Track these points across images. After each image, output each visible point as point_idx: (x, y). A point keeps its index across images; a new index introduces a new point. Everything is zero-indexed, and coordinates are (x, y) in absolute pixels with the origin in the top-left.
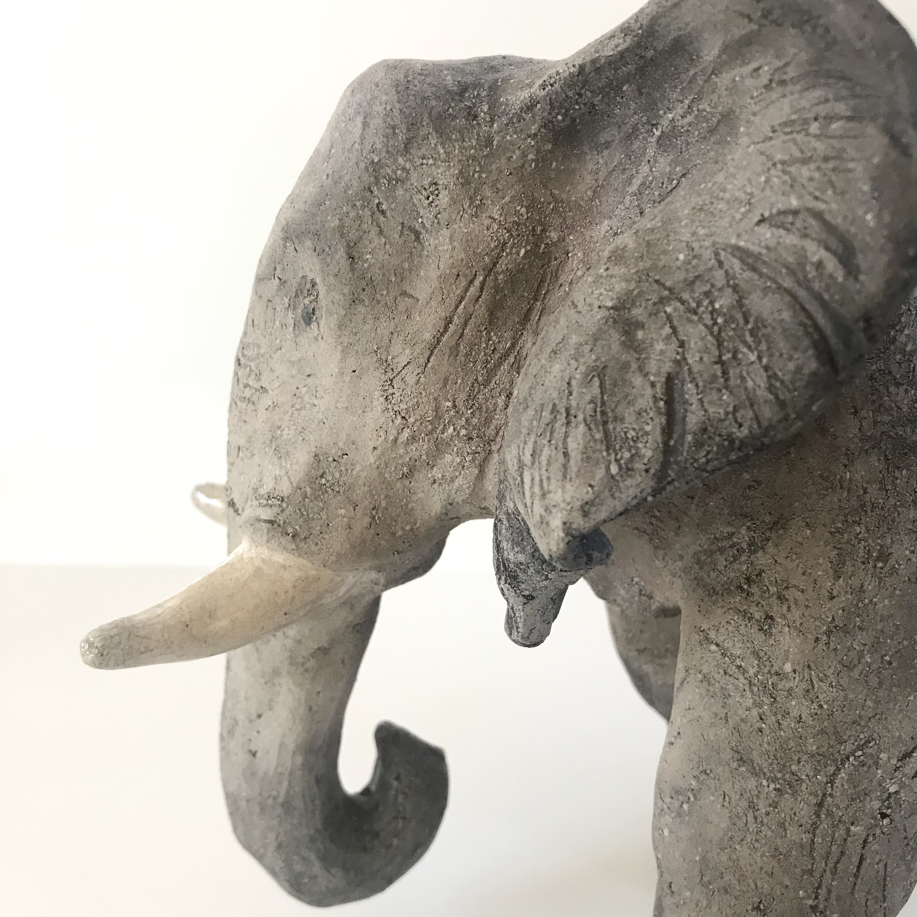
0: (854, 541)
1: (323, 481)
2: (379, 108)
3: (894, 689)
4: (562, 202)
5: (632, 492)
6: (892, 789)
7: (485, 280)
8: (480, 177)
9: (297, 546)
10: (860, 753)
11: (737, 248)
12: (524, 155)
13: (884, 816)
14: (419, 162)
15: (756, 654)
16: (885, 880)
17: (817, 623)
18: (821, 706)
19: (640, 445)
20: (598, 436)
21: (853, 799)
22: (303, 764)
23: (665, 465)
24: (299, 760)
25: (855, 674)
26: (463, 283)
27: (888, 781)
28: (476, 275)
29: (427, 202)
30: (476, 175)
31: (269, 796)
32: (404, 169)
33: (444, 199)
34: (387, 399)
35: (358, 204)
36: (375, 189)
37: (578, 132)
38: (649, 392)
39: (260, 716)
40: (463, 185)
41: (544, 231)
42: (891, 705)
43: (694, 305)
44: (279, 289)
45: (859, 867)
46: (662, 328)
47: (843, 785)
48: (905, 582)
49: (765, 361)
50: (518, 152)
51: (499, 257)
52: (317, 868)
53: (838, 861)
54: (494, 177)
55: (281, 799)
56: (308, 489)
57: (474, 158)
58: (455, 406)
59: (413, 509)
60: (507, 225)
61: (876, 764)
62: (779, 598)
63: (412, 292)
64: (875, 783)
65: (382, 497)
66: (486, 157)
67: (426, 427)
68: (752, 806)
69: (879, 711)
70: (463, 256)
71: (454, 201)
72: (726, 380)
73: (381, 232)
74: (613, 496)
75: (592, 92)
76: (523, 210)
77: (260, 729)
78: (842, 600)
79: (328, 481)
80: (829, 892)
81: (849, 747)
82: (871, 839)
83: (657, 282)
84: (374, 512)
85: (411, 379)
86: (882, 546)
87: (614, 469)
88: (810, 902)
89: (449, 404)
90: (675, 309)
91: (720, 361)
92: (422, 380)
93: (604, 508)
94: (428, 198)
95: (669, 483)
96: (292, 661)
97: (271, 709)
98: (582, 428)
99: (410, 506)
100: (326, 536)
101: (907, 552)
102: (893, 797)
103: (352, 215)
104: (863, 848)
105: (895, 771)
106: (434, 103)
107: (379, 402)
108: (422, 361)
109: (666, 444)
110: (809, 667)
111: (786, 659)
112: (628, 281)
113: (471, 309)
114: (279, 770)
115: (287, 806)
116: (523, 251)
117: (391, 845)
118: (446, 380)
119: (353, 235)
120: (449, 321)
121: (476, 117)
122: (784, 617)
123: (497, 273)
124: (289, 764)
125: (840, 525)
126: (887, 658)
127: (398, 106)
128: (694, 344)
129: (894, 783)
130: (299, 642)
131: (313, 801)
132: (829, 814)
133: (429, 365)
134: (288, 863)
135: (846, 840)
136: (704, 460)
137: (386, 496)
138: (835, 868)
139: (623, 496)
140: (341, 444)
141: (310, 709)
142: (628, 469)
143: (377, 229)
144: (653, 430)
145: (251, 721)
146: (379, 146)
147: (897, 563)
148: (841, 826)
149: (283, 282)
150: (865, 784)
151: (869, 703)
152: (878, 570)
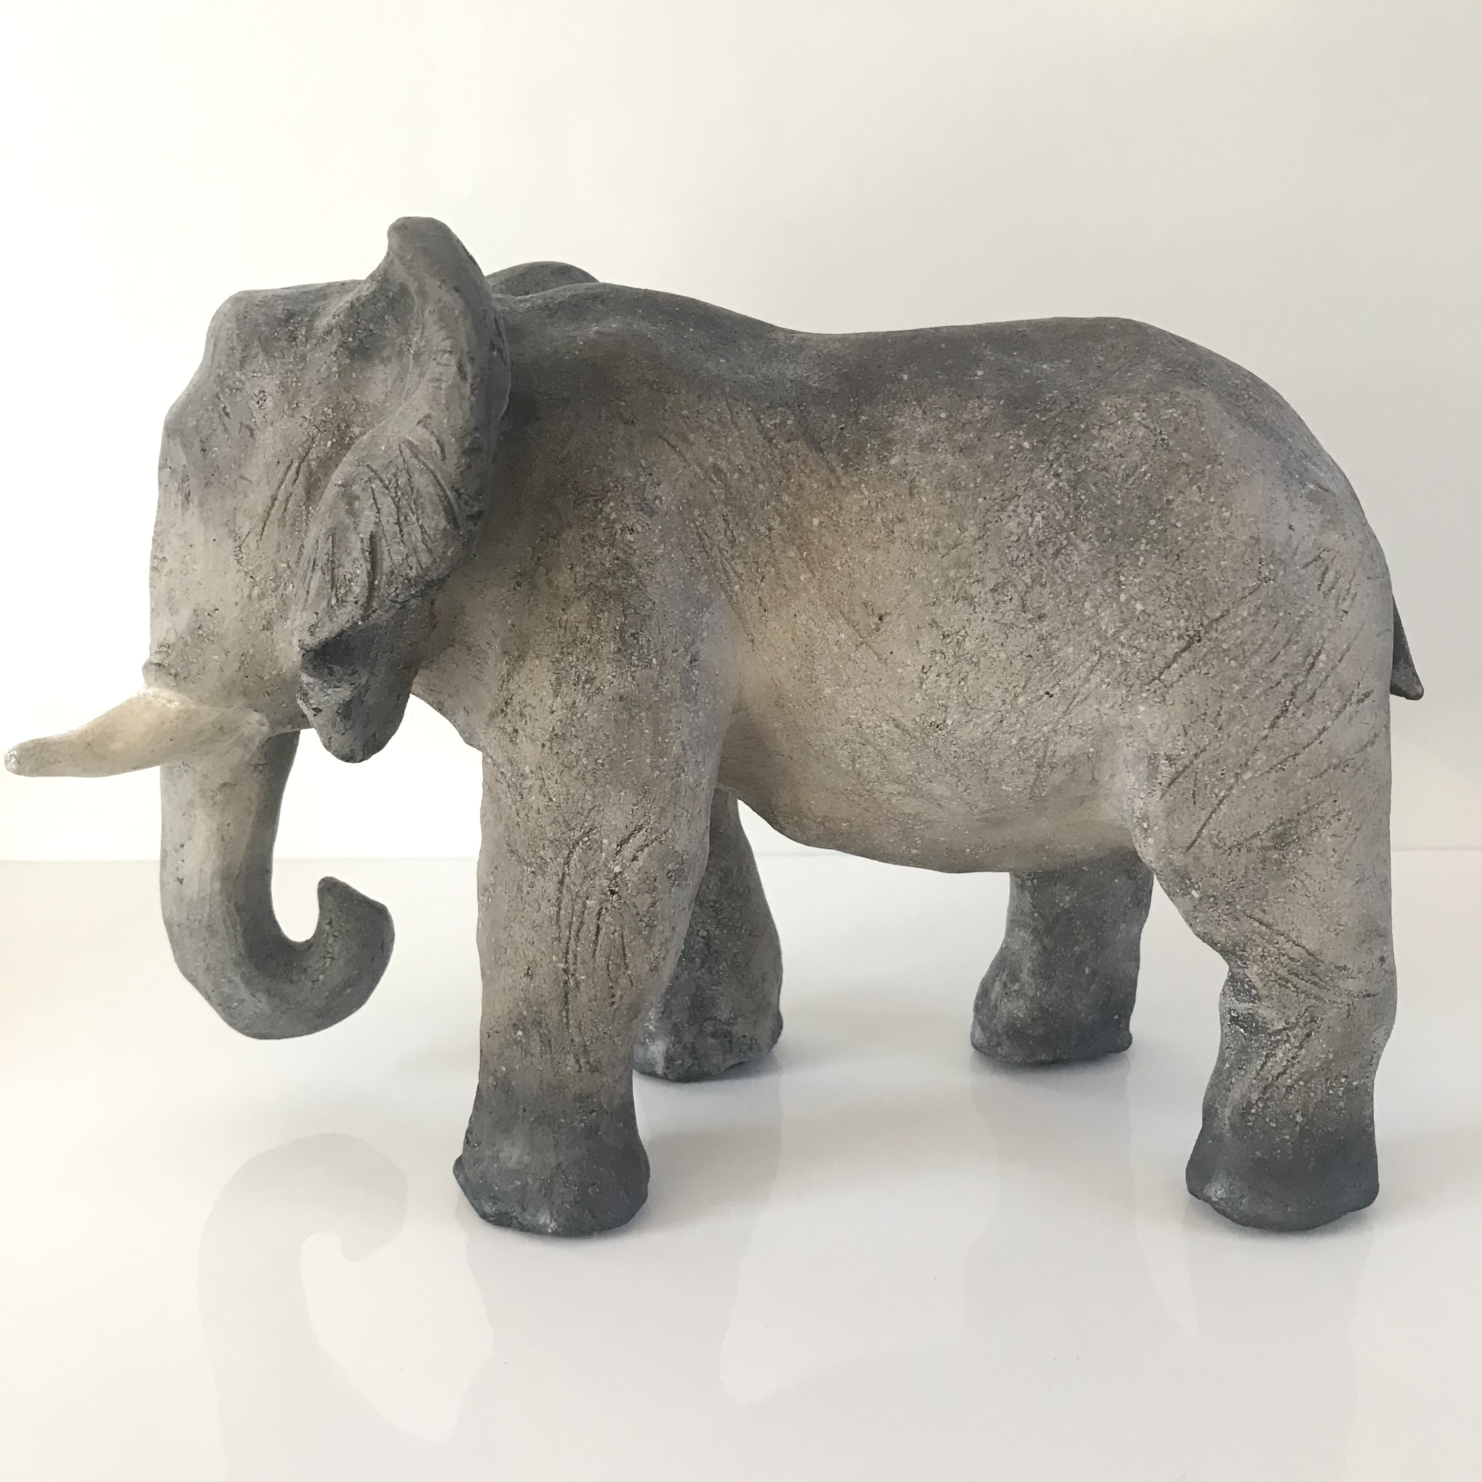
0: (568, 668)
1: (201, 632)
2: (224, 334)
3: (608, 786)
4: (362, 403)
5: (345, 618)
6: (617, 869)
7: (299, 466)
8: (297, 385)
9: (178, 685)
10: (587, 839)
11: (410, 442)
12: (329, 368)
13: (613, 893)
14: (251, 375)
15: (511, 762)
16: (624, 949)
17: (543, 732)
18: (551, 800)
19: (353, 584)
20: (328, 578)
21: (585, 878)
22: (221, 891)
23: (370, 599)
24: (217, 886)
25: (574, 773)
26: (282, 468)
27: (611, 862)
28: (292, 462)
29: (257, 406)
30: (294, 384)
31: (196, 920)
32: (240, 381)
33: (269, 403)
34: (238, 562)
35: (210, 408)
36: (221, 396)
37: (367, 349)
38: (359, 545)
39: (182, 846)
40: (283, 392)
41: (347, 427)
42: (606, 800)
43: (387, 482)
44: (171, 476)
45: (597, 935)
46: (368, 500)
47: (575, 865)
48: (610, 700)
49: (420, 521)
50: (325, 366)
51: (310, 448)
52: (244, 992)
53: (579, 931)
54: (307, 385)
55: (204, 923)
56: (189, 638)
57: (292, 371)
58: (289, 567)
59: (277, 657)
60: (316, 423)
61: (600, 847)
62: (521, 715)
63: (248, 477)
64: (601, 864)
65: (250, 646)
66: (301, 369)
67: (270, 585)
68: (520, 889)
69: (597, 804)
70: (282, 447)
71: (276, 405)
72: (402, 536)
73: (226, 430)
74: (331, 620)
75: (366, 320)
76: (330, 411)
77: (185, 858)
78: (559, 714)
79: (204, 632)
80: (575, 956)
81: (578, 834)
82: (604, 911)
83: (368, 466)
84: (243, 658)
85: (253, 545)
86: (588, 672)
87: (334, 602)
88: (562, 966)
89: (284, 565)
90: (377, 486)
91: (398, 523)
92: (261, 546)
93: (326, 629)
94: (258, 403)
95: (374, 612)
96: (203, 794)
97: (190, 839)
98: (319, 573)
99: (275, 654)
100: (202, 677)
101: (610, 677)
102: (619, 876)
103: (206, 416)
104: (598, 919)
105: (617, 854)
106: (263, 329)
107: (234, 566)
108: (259, 530)
109: (371, 583)
110: (540, 767)
111: (526, 763)
112: (351, 465)
113: (290, 490)
114: (202, 895)
115: (209, 928)
116: (329, 443)
117: (317, 980)
118: (279, 545)
119: (206, 432)
120: (274, 499)
121: (295, 339)
122: (524, 730)
123: (309, 460)
124: (208, 891)
125: (558, 655)
126: (600, 761)
127: (236, 331)
128: (385, 510)
129: (617, 864)
130: (205, 776)
131: (234, 927)
132: (569, 890)
133: (264, 533)
134: (217, 985)
135: (583, 912)
136: (394, 594)
137: (253, 646)
138: (577, 936)
139: (340, 620)
140: (213, 601)
141: (223, 839)
142: (343, 601)
143: (223, 427)
144: (362, 572)
145: (176, 851)
146: (223, 363)
147: (602, 684)
148: (578, 900)
149: (173, 471)
150: (593, 865)
151: (588, 797)
152: (586, 691)
